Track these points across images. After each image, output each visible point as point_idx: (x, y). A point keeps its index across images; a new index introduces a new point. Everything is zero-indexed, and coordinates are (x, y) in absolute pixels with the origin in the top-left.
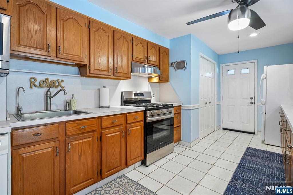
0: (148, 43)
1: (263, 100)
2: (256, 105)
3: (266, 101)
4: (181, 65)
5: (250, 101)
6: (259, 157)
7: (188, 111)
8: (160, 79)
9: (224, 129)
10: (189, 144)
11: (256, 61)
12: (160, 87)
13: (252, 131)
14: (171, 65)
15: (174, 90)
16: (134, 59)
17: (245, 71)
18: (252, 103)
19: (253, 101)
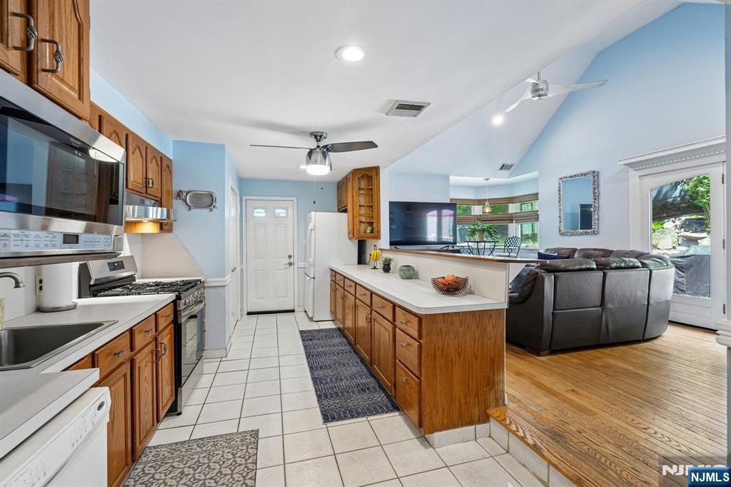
0: (147, 146)
1: (311, 260)
2: (296, 266)
3: (314, 261)
4: (206, 201)
5: (287, 261)
6: (318, 339)
7: (219, 289)
8: (161, 228)
9: (249, 313)
10: (222, 353)
11: (295, 199)
12: (142, 243)
13: (291, 308)
14: (179, 195)
15: (186, 249)
16: (130, 187)
17: (281, 212)
18: (291, 264)
19: (292, 260)
